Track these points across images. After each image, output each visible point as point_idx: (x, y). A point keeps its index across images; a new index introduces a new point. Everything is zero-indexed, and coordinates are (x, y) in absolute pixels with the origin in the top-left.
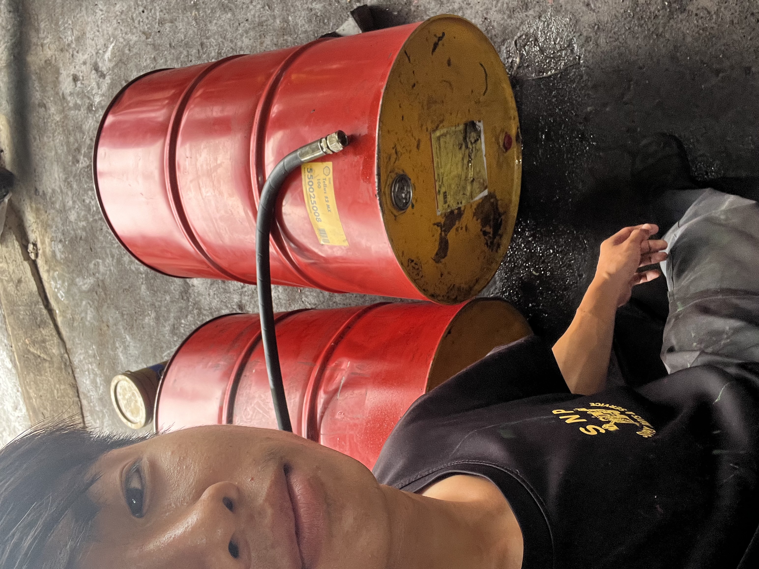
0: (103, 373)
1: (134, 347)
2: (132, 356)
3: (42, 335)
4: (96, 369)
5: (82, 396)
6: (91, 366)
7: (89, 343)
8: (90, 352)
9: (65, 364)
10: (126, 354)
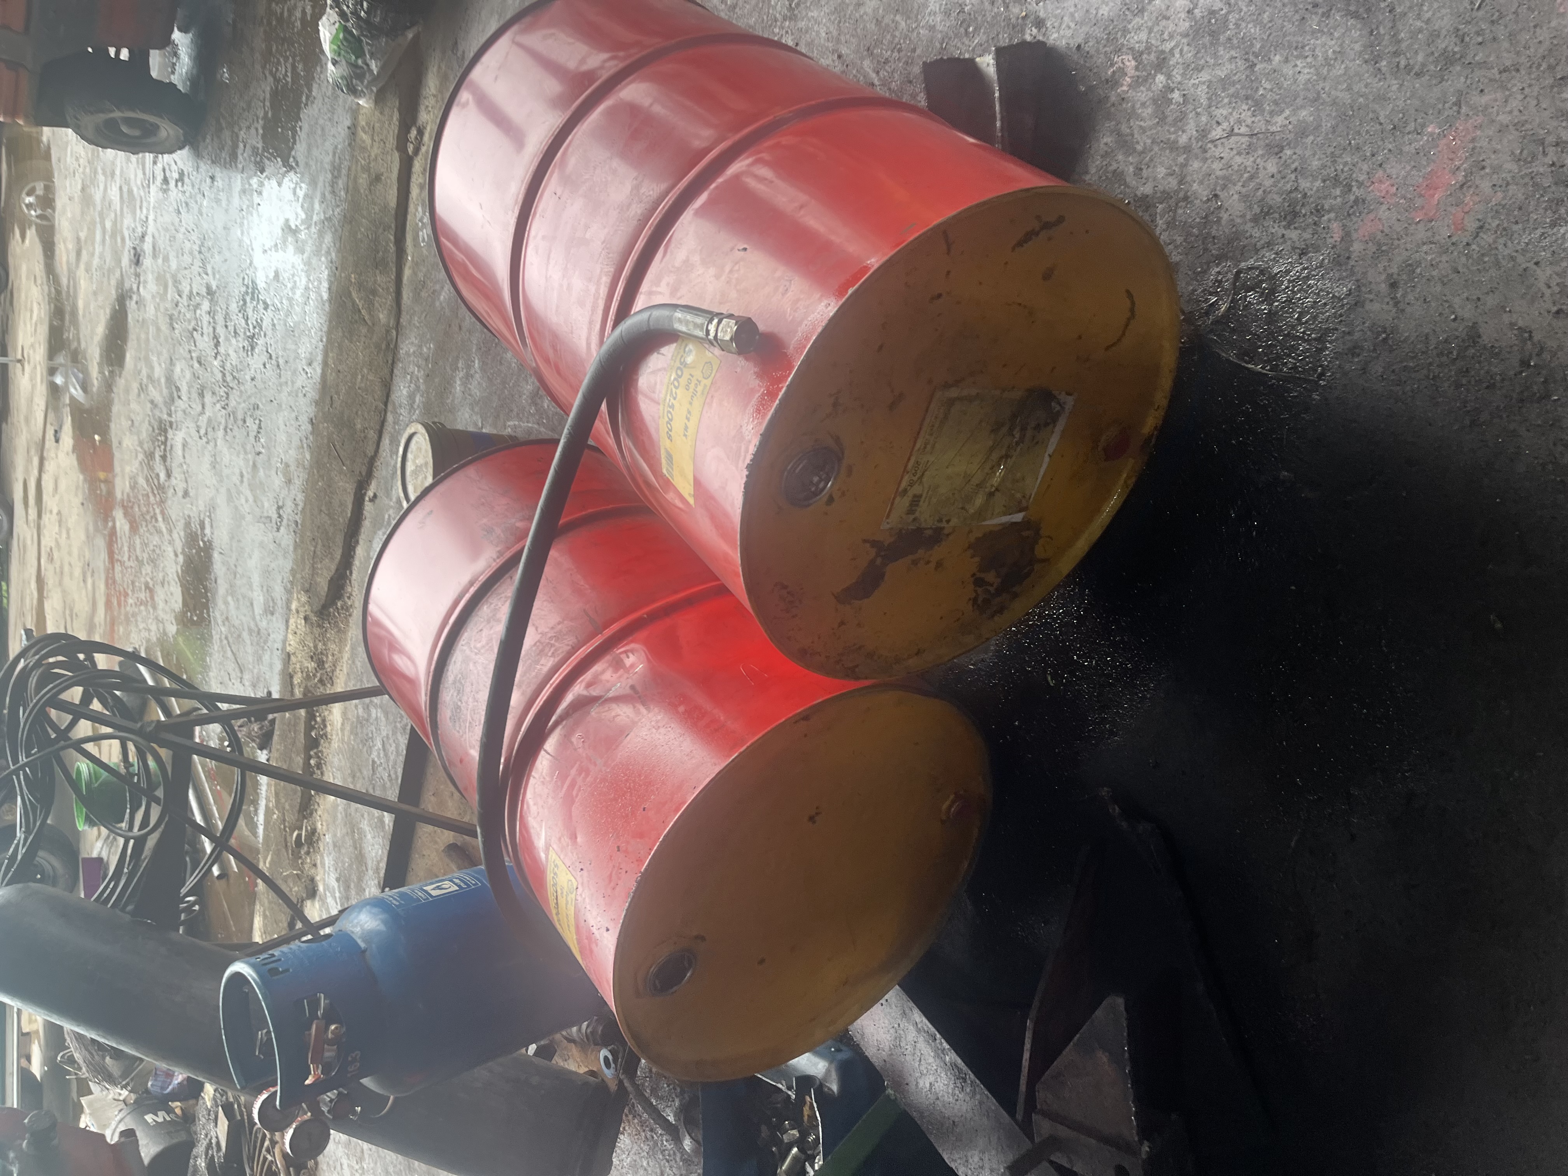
0: (428, 394)
1: (479, 383)
2: (470, 395)
3: (375, 281)
4: (421, 381)
5: (390, 407)
6: (419, 371)
7: (428, 336)
8: (425, 350)
9: (388, 345)
10: (465, 387)
